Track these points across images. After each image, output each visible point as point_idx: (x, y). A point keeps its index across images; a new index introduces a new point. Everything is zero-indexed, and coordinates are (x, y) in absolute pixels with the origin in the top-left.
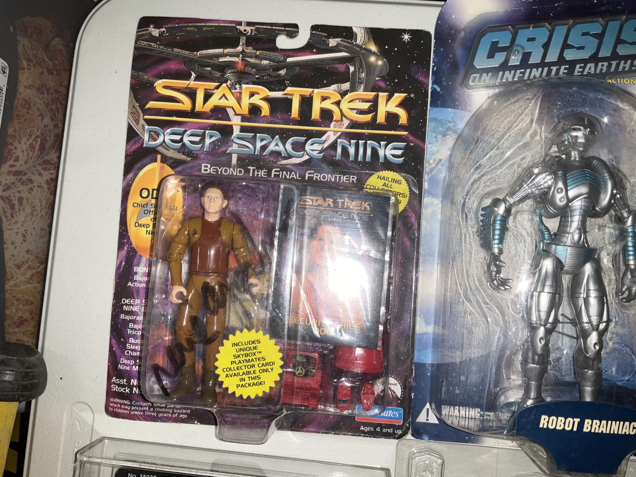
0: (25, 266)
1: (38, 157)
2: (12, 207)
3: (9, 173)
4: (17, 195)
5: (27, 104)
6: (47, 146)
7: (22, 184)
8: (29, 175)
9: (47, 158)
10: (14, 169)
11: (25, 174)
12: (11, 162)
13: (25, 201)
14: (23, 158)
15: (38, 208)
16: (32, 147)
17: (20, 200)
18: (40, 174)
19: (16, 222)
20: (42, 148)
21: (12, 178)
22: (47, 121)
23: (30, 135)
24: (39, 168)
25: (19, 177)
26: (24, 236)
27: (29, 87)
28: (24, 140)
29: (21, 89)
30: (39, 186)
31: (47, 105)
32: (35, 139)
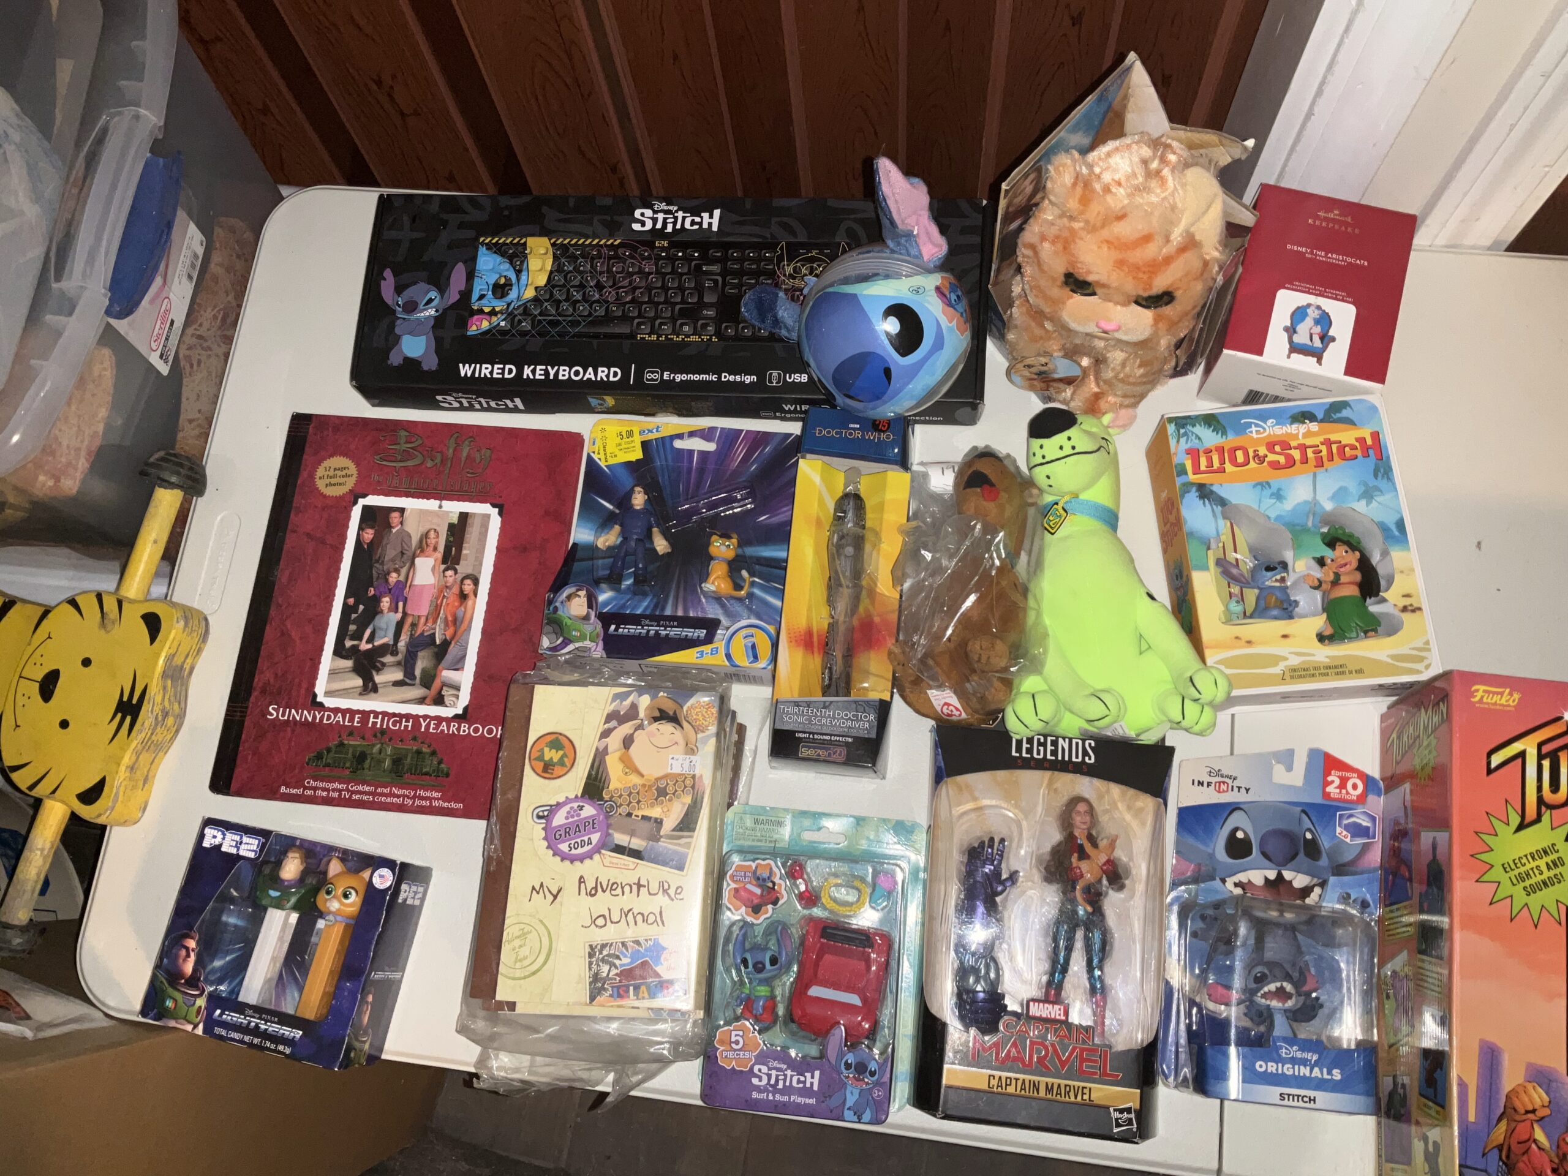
0: (195, 423)
1: (220, 328)
2: (192, 366)
3: (193, 335)
4: (198, 357)
5: (216, 279)
6: (229, 321)
7: (203, 348)
8: (209, 343)
9: (226, 332)
10: (198, 333)
11: (206, 341)
12: (194, 327)
13: (202, 365)
14: (206, 325)
15: (214, 375)
16: (215, 317)
17: (199, 362)
18: (219, 346)
19: (194, 381)
20: (224, 319)
21: (194, 340)
22: (231, 298)
23: (215, 307)
24: (218, 339)
25: (201, 341)
26: (198, 395)
27: (221, 265)
28: (209, 310)
29: (212, 266)
30: (217, 356)
31: (233, 285)
32: (219, 311)
